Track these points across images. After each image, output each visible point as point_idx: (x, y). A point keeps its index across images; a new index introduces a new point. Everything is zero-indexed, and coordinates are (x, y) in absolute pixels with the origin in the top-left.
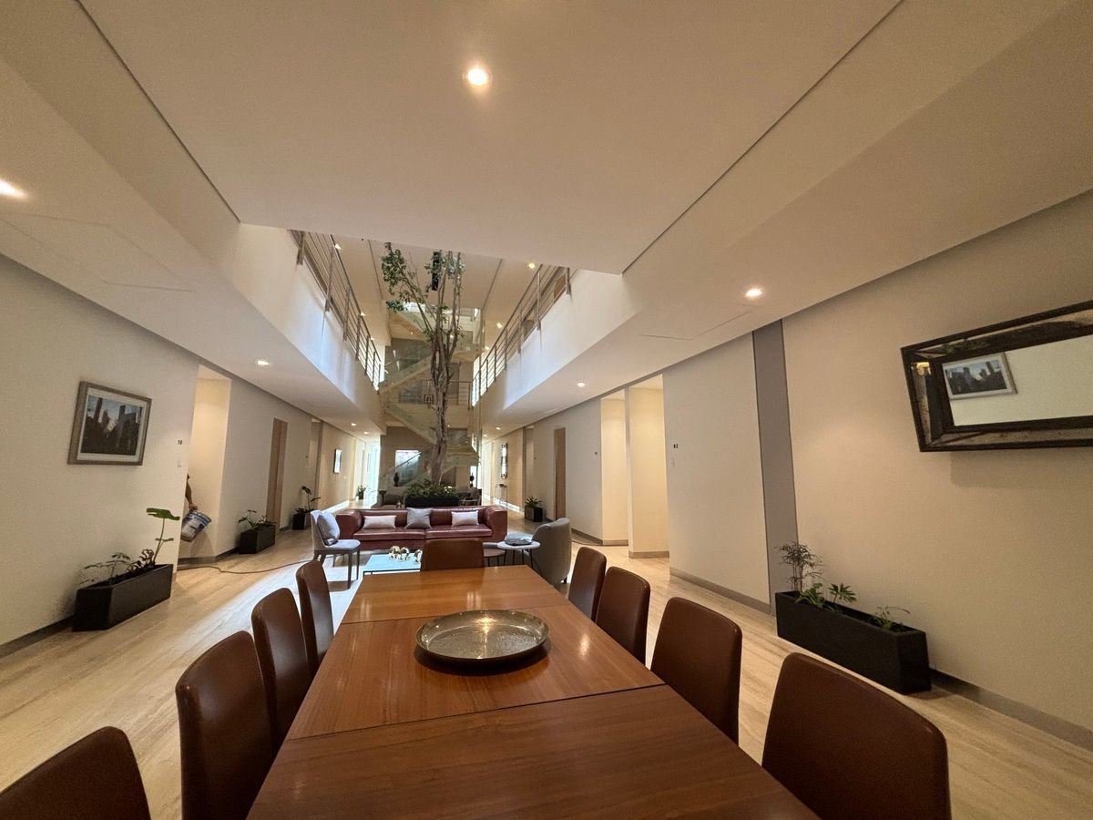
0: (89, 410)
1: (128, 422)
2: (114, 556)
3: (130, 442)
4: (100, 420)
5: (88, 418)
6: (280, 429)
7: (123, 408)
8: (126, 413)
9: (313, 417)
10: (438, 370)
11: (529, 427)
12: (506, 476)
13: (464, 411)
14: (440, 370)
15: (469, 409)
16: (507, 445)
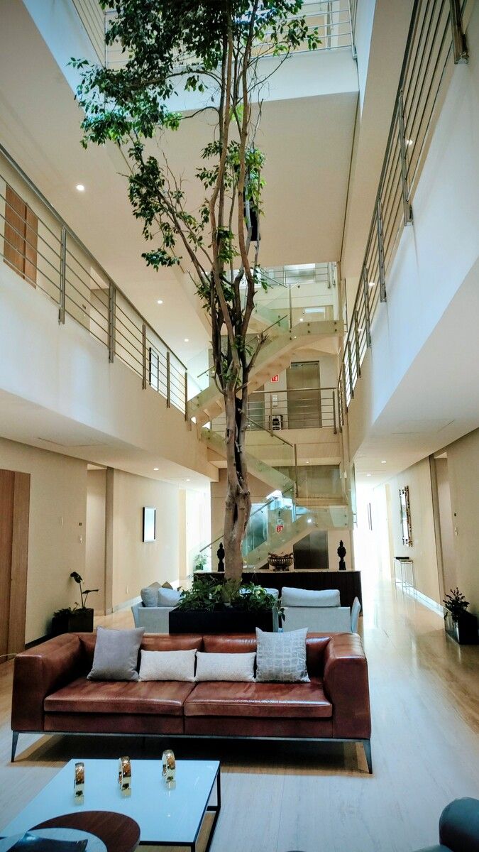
9: (87, 462)
10: (226, 358)
11: (439, 457)
12: (411, 543)
13: (328, 435)
14: (229, 358)
15: (335, 433)
16: (407, 489)
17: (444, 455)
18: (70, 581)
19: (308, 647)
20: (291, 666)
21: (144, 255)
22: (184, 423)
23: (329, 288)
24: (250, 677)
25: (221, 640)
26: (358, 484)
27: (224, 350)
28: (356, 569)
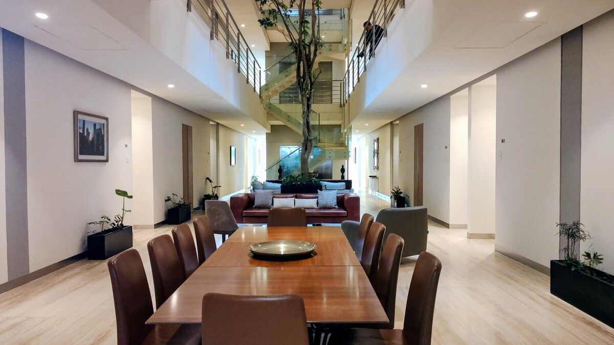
0: (80, 128)
1: (98, 134)
2: (102, 218)
3: (101, 147)
4: (85, 134)
5: (80, 133)
6: (187, 131)
7: (95, 125)
8: (97, 128)
9: (209, 120)
10: (303, 78)
11: (396, 123)
12: (378, 168)
13: (337, 108)
14: (304, 77)
15: (341, 106)
16: (378, 139)
17: (398, 122)
18: (206, 181)
19: (337, 197)
20: (331, 202)
21: (259, 21)
22: (259, 100)
23: (341, 18)
24: (316, 207)
25: (303, 195)
26: (353, 136)
27: (302, 75)
28: (349, 179)
